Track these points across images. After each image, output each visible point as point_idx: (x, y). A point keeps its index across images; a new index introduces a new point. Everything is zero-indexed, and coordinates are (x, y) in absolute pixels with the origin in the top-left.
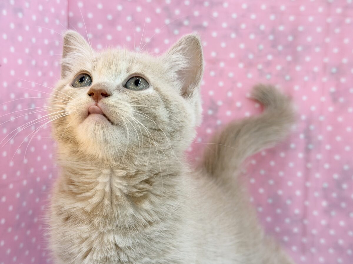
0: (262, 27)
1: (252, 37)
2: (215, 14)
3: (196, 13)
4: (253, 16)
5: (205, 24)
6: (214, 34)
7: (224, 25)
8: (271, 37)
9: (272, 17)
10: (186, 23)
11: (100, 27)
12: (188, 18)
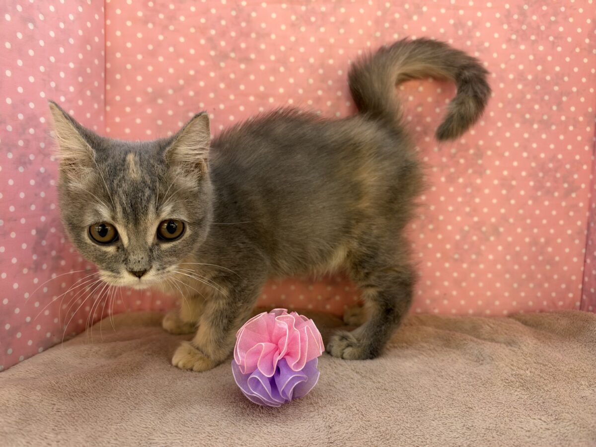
0: (312, 60)
1: (301, 70)
2: (263, 46)
3: (243, 45)
4: (302, 50)
5: (253, 56)
6: (262, 67)
7: (273, 58)
8: (321, 71)
9: (322, 50)
10: (233, 55)
11: (140, 57)
12: (233, 50)
